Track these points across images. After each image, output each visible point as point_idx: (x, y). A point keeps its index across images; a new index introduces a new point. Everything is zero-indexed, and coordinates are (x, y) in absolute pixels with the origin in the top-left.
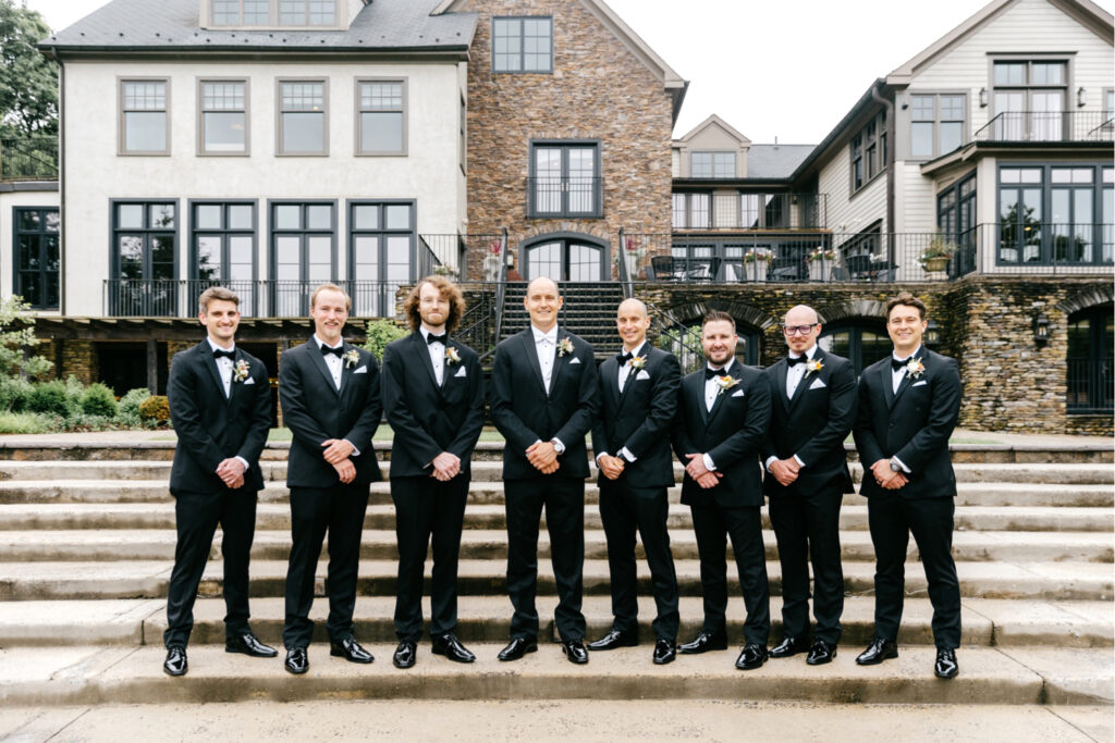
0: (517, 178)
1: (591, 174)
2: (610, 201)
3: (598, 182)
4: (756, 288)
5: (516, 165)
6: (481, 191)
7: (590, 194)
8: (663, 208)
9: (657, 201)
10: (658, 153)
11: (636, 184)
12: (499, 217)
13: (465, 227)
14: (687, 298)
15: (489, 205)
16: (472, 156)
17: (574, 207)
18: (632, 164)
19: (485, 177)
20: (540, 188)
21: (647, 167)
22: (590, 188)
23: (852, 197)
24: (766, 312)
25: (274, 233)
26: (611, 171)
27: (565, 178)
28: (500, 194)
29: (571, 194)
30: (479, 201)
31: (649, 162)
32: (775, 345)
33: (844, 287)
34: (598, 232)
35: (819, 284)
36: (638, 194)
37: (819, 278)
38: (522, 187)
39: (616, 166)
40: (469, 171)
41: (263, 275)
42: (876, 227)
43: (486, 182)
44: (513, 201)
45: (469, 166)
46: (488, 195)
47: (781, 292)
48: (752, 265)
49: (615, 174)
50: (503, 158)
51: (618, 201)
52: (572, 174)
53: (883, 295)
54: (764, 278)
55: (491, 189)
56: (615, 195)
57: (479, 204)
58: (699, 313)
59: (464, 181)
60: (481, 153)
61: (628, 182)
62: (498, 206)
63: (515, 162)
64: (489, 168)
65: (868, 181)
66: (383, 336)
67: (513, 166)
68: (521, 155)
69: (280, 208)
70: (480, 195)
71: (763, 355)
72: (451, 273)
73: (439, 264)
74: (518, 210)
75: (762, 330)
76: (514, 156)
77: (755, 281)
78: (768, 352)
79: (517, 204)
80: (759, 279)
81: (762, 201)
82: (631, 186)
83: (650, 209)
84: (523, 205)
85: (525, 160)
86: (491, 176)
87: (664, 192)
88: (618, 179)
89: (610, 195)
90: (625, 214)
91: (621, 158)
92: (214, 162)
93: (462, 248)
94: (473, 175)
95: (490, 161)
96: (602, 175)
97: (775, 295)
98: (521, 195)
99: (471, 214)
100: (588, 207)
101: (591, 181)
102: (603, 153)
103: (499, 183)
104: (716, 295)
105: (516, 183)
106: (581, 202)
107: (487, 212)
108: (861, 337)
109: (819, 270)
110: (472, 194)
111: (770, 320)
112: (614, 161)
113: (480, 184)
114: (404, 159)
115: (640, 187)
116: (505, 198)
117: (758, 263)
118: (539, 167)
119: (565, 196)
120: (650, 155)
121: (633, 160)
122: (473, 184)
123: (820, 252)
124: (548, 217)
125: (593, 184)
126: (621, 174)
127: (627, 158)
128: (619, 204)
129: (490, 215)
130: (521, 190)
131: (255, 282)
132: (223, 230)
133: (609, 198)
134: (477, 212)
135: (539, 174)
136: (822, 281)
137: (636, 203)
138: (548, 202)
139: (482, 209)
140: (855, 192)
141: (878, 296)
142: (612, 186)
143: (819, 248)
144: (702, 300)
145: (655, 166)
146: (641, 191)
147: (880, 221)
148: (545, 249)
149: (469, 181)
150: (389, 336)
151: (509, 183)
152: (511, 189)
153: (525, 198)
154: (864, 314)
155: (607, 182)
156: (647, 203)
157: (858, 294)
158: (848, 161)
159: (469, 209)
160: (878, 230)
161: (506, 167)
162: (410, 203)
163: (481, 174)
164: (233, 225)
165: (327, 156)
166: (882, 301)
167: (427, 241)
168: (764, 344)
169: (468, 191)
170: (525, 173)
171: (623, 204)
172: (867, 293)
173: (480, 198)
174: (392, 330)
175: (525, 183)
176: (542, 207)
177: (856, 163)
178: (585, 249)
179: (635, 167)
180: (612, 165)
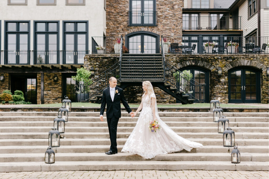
0: (125, 11)
1: (152, 10)
2: (159, 20)
3: (155, 13)
4: (208, 56)
5: (124, 6)
6: (111, 16)
7: (152, 17)
8: (179, 22)
9: (177, 20)
10: (177, 2)
11: (169, 14)
12: (118, 26)
13: (105, 30)
14: (185, 59)
15: (114, 21)
16: (108, 3)
17: (146, 22)
18: (167, 6)
19: (113, 11)
20: (133, 15)
21: (173, 8)
22: (152, 15)
23: (248, 20)
24: (211, 64)
25: (36, 33)
26: (160, 9)
27: (143, 11)
28: (118, 17)
29: (145, 17)
30: (111, 20)
31: (174, 5)
32: (215, 75)
33: (239, 55)
34: (155, 31)
35: (231, 54)
36: (170, 17)
37: (231, 52)
38: (127, 15)
39: (162, 7)
40: (107, 9)
41: (32, 48)
42: (255, 32)
43: (113, 13)
44: (123, 20)
45: (107, 7)
46: (114, 18)
47: (217, 57)
48: (207, 48)
49: (161, 10)
50: (120, 4)
51: (162, 20)
52: (145, 10)
53: (252, 58)
54: (211, 52)
55: (115, 15)
56: (161, 18)
57: (110, 21)
58: (189, 64)
59: (105, 13)
60: (111, 2)
61: (166, 13)
62: (118, 22)
63: (124, 5)
64: (114, 8)
65: (253, 14)
66: (82, 73)
67: (123, 7)
68: (126, 3)
69: (38, 24)
70: (111, 17)
71: (211, 79)
72: (102, 49)
73: (98, 46)
74: (125, 23)
75: (210, 70)
76: (124, 3)
77: (208, 53)
78: (212, 78)
79: (125, 21)
80: (209, 52)
81: (218, 17)
82: (167, 14)
83: (174, 23)
84: (127, 21)
85: (128, 5)
86: (115, 10)
87: (179, 17)
88: (162, 12)
89: (159, 18)
90: (165, 25)
91: (163, 4)
92: (14, 7)
93: (105, 38)
94: (108, 10)
95: (115, 5)
96: (157, 10)
97: (215, 58)
98: (126, 18)
99: (107, 25)
100: (151, 22)
101: (152, 12)
102: (157, 2)
103: (118, 13)
104: (195, 58)
105: (124, 13)
106: (149, 20)
108: (245, 72)
109: (231, 49)
110: (108, 17)
111: (213, 66)
112: (161, 5)
113: (111, 14)
114: (84, 6)
115: (170, 15)
116: (120, 19)
117: (209, 47)
118: (133, 7)
119: (143, 18)
120: (174, 3)
122: (108, 14)
123: (231, 43)
124: (136, 25)
125: (153, 13)
126: (163, 10)
127: (165, 4)
128: (162, 21)
129: (115, 25)
130: (126, 16)
131: (29, 51)
132: (17, 32)
133: (159, 19)
134: (110, 24)
135: (133, 10)
136: (231, 53)
137: (169, 20)
138: (136, 20)
139: (111, 23)
140: (249, 17)
141: (250, 58)
142: (160, 14)
143: (231, 42)
144: (190, 60)
145: (176, 7)
146: (171, 16)
147: (256, 29)
148: (135, 37)
149: (107, 12)
150: (84, 73)
151: (122, 13)
152: (122, 15)
153: (128, 19)
154: (245, 65)
155: (158, 13)
156: (173, 20)
157: (243, 58)
158: (247, 6)
159: (107, 23)
160: (256, 33)
161: (120, 7)
162: (86, 22)
163: (111, 9)
164: (21, 30)
165: (56, 5)
166: (251, 60)
167: (94, 39)
168: (211, 75)
169: (106, 16)
170: (128, 9)
171: (164, 21)
172: (246, 57)
173: (111, 19)
174: (85, 71)
175: (128, 13)
176: (134, 22)
177: (250, 6)
178: (150, 37)
179: (169, 7)
180: (160, 7)
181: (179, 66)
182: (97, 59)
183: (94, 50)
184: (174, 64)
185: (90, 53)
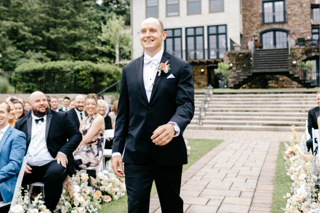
0: (258, 13)
1: (282, 10)
2: (289, 18)
3: (285, 12)
6: (247, 18)
11: (298, 11)
12: (253, 25)
13: (242, 30)
17: (277, 20)
19: (248, 13)
20: (265, 15)
21: (302, 6)
22: (283, 14)
25: (187, 37)
26: (289, 8)
27: (274, 11)
29: (276, 16)
34: (285, 27)
36: (299, 15)
38: (260, 16)
39: (291, 6)
40: (243, 12)
43: (248, 15)
44: (257, 20)
46: (249, 19)
50: (253, 7)
52: (276, 10)
55: (250, 17)
56: (291, 16)
57: (246, 22)
58: (314, 55)
59: (241, 15)
61: (295, 11)
62: (252, 22)
64: (249, 11)
67: (256, 10)
72: (239, 46)
73: (235, 43)
74: (259, 23)
76: (257, 6)
83: (304, 19)
84: (260, 21)
85: (260, 7)
86: (250, 13)
88: (291, 10)
89: (289, 16)
90: (295, 21)
92: (170, 18)
93: (241, 36)
94: (244, 14)
95: (249, 9)
96: (286, 10)
98: (259, 18)
99: (244, 25)
100: (282, 19)
101: (283, 12)
102: (286, 3)
103: (252, 15)
105: (257, 15)
106: (280, 18)
107: (249, 24)
110: (244, 19)
113: (246, 16)
114: (223, 12)
116: (254, 19)
118: (265, 9)
119: (274, 17)
121: (297, 4)
122: (244, 16)
124: (268, 24)
126: (293, 9)
127: (294, 4)
128: (292, 18)
131: (182, 51)
132: (173, 36)
134: (246, 24)
135: (265, 11)
137: (298, 17)
138: (268, 19)
142: (290, 13)
145: (305, 5)
146: (300, 13)
148: (268, 34)
151: (255, 14)
152: (256, 17)
153: (261, 19)
155: (288, 12)
156: (302, 17)
161: (254, 10)
162: (226, 25)
164: (176, 35)
165: (201, 14)
167: (232, 39)
170: (260, 11)
171: (294, 18)
173: (247, 20)
174: (224, 65)
175: (261, 14)
176: (266, 21)
178: (281, 33)
179: (297, 6)
180: (289, 6)
181: (305, 57)
182: (234, 55)
183: (232, 48)
184: (300, 55)
185: (229, 50)
